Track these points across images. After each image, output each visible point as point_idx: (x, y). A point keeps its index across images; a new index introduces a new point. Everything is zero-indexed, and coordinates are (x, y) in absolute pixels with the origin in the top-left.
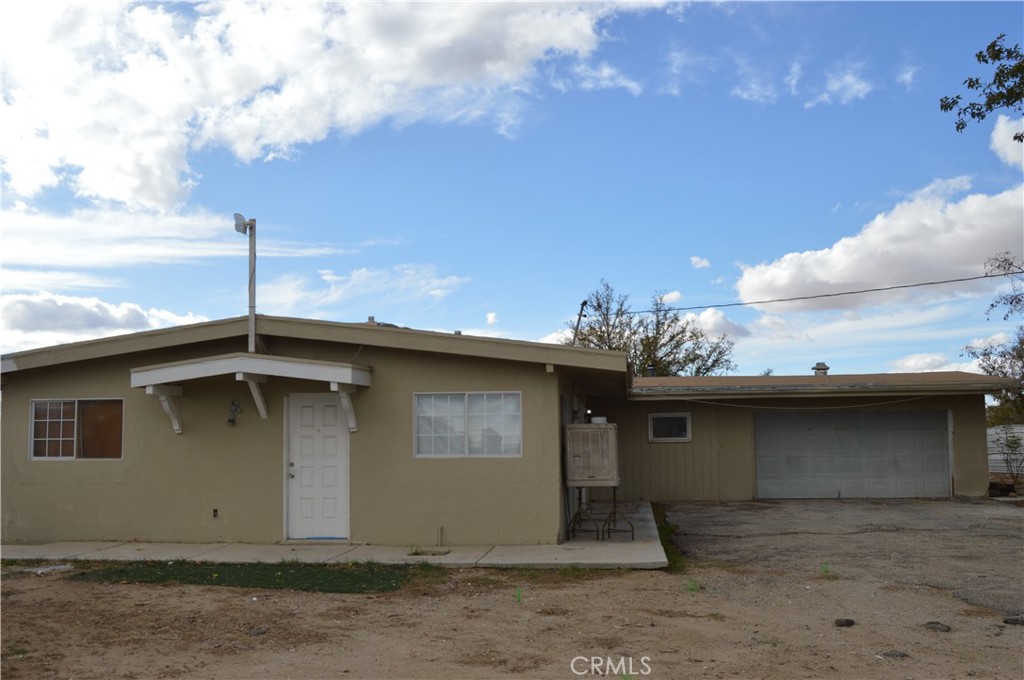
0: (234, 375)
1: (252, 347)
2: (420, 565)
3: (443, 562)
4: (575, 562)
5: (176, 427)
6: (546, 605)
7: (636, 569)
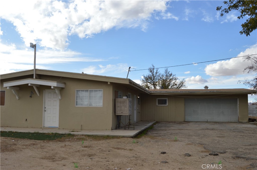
0: (28, 84)
1: (34, 77)
2: (68, 134)
3: (74, 134)
4: (108, 134)
5: (17, 98)
6: (88, 145)
7: (124, 137)
